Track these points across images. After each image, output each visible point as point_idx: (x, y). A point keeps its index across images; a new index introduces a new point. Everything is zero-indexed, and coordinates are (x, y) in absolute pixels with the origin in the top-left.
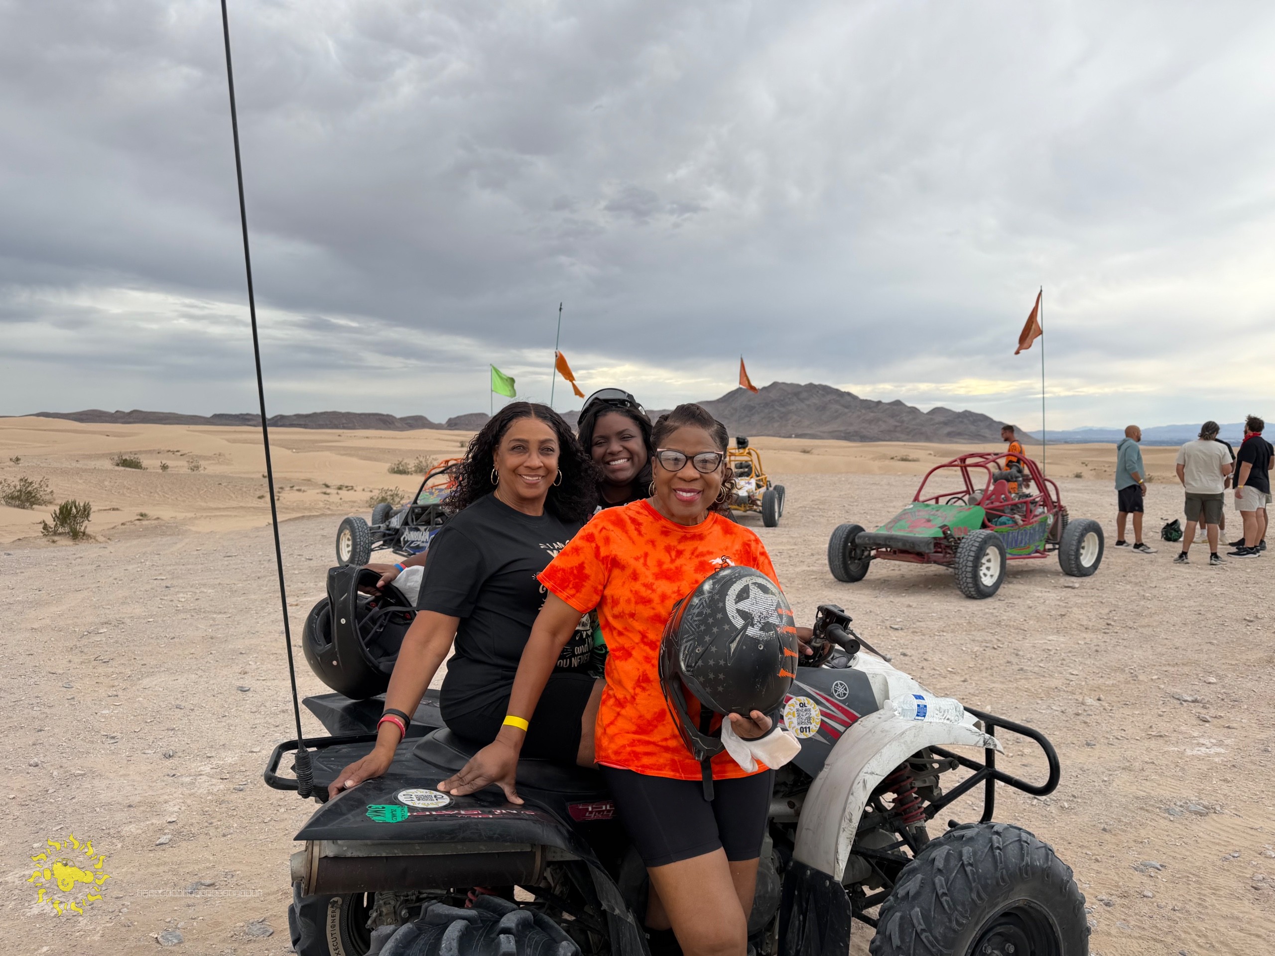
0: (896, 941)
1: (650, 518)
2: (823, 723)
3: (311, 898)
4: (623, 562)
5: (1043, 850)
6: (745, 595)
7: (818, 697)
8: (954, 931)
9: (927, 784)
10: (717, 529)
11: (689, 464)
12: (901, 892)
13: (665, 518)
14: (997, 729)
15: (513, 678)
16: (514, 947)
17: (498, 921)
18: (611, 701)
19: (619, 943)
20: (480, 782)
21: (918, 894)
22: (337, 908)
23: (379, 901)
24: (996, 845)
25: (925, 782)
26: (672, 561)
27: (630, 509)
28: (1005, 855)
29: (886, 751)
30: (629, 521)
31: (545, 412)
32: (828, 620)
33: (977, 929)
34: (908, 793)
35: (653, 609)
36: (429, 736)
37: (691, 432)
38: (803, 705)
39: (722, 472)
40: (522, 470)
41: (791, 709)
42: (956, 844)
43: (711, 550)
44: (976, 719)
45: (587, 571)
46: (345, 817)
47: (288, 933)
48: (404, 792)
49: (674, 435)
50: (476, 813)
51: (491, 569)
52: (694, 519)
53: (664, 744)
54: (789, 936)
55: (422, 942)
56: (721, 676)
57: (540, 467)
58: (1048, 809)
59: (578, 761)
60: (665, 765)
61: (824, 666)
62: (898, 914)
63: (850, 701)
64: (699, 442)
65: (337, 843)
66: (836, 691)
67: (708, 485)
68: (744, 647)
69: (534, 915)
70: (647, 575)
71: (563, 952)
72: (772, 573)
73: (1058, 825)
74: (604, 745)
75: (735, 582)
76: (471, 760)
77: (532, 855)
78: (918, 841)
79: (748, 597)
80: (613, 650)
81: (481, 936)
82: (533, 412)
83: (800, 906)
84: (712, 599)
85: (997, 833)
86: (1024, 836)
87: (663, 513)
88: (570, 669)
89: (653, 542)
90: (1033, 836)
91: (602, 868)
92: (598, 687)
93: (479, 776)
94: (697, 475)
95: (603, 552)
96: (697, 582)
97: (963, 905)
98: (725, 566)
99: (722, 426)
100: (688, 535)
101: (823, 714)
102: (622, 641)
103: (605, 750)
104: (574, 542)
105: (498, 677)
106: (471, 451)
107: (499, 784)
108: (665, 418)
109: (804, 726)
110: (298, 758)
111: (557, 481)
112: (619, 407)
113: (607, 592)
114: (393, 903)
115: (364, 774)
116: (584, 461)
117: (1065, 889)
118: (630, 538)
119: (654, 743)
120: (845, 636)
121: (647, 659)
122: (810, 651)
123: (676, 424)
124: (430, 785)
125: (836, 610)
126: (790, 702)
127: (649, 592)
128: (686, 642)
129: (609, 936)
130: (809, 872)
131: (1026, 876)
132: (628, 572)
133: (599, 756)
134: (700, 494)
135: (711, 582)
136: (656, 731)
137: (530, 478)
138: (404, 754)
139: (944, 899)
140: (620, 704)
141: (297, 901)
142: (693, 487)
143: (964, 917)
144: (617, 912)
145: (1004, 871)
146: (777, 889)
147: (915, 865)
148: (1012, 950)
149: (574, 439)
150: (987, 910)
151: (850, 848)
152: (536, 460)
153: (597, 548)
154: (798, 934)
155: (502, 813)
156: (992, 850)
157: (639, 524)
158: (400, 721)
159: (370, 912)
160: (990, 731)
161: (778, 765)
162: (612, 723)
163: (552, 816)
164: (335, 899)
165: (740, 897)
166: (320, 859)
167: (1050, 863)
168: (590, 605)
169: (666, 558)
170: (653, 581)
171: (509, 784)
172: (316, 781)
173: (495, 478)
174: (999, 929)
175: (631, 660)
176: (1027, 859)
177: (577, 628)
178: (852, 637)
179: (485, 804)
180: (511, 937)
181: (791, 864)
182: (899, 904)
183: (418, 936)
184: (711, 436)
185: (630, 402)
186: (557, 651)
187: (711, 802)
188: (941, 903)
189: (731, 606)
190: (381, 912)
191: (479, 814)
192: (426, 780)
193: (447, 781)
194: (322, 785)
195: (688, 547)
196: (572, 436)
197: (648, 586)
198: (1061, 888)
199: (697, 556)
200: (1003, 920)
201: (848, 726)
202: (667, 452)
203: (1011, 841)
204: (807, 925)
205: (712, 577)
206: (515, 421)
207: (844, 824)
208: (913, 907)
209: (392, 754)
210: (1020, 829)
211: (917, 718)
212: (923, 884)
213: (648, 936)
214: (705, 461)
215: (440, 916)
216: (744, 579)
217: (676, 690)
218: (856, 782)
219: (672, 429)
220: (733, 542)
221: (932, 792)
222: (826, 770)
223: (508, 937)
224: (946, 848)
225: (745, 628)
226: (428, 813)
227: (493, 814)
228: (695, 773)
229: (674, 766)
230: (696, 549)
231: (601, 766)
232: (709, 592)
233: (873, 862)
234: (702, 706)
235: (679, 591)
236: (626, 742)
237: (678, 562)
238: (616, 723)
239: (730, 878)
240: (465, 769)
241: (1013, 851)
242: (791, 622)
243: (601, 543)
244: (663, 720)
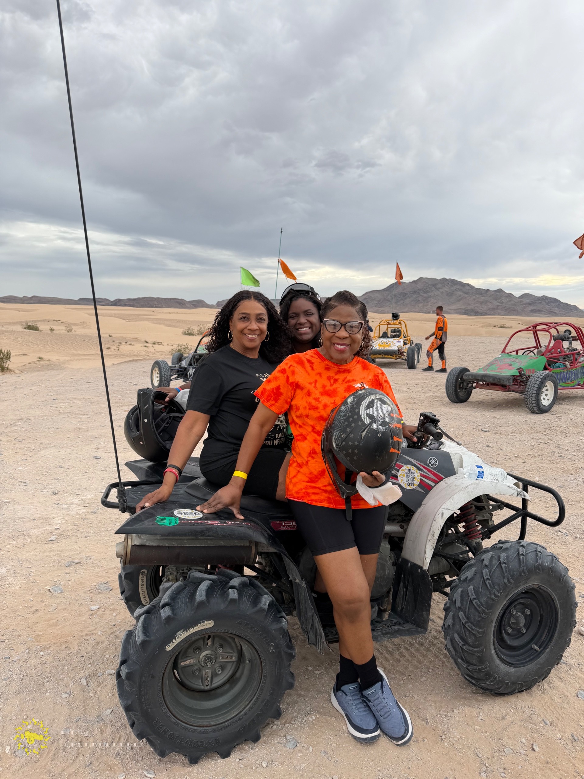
0: (458, 604)
1: (319, 360)
2: (421, 480)
3: (130, 569)
4: (302, 386)
5: (551, 557)
6: (372, 405)
7: (419, 466)
8: (493, 600)
9: (485, 518)
10: (359, 367)
11: (343, 328)
12: (463, 577)
13: (327, 360)
14: (530, 488)
15: (239, 450)
16: (237, 596)
17: (229, 582)
18: (295, 464)
19: (298, 598)
20: (220, 506)
21: (472, 579)
22: (144, 575)
23: (167, 573)
24: (521, 553)
25: (484, 517)
26: (331, 385)
27: (307, 355)
28: (526, 559)
29: (456, 497)
30: (306, 362)
31: (260, 296)
32: (425, 421)
33: (508, 598)
34: (472, 522)
35: (319, 412)
36: (194, 482)
37: (345, 309)
38: (410, 470)
39: (363, 333)
40: (246, 331)
41: (402, 473)
42: (497, 551)
43: (355, 379)
44: (515, 481)
45: (282, 390)
46: (143, 522)
47: (119, 590)
48: (178, 511)
49: (334, 310)
50: (217, 523)
51: (228, 388)
52: (346, 362)
53: (324, 488)
54: (398, 600)
55: (186, 592)
56: (356, 451)
57: (257, 330)
58: (567, 538)
59: (276, 497)
60: (325, 500)
61: (424, 448)
62: (460, 589)
63: (439, 469)
64: (349, 315)
65: (141, 538)
66: (430, 463)
67: (353, 341)
68: (370, 435)
69: (250, 581)
70: (316, 393)
71: (264, 600)
72: (391, 393)
73: (572, 547)
74: (290, 488)
75: (366, 398)
76: (215, 494)
77: (250, 547)
78: (477, 550)
79: (373, 406)
80: (296, 436)
81: (219, 589)
82: (252, 297)
83: (404, 583)
84: (352, 407)
85: (523, 546)
86: (539, 549)
87: (327, 357)
88: (273, 446)
89: (320, 374)
90: (546, 549)
91: (288, 555)
92: (288, 457)
93: (220, 503)
94: (348, 335)
95: (291, 380)
96: (345, 397)
97: (499, 585)
98: (362, 388)
99: (364, 305)
100: (341, 370)
101: (422, 475)
102: (302, 431)
103: (291, 491)
104: (275, 374)
105: (230, 449)
106: (217, 319)
107: (230, 508)
108: (329, 299)
109: (410, 482)
110: (119, 492)
111: (267, 338)
112: (305, 295)
113: (293, 403)
114: (175, 573)
115: (155, 500)
116: (283, 325)
117: (563, 580)
118: (307, 371)
119: (318, 488)
120: (434, 430)
121: (315, 441)
122: (415, 439)
123: (336, 304)
124: (193, 507)
125: (430, 415)
126: (402, 469)
127: (317, 403)
128: (337, 431)
129: (294, 595)
130: (409, 564)
131: (538, 571)
132: (305, 391)
133: (287, 494)
134: (349, 346)
135: (352, 397)
136: (319, 481)
137: (251, 336)
138: (180, 491)
139: (487, 582)
140: (300, 466)
141: (122, 571)
142: (344, 342)
143: (499, 592)
144: (297, 581)
145: (525, 567)
146: (391, 573)
147: (472, 562)
148: (528, 612)
149: (277, 313)
150: (513, 589)
151: (433, 551)
152: (254, 326)
153: (288, 377)
154: (403, 598)
155: (231, 523)
156: (519, 555)
157: (313, 363)
158: (176, 472)
159: (163, 578)
160: (525, 489)
161: (388, 503)
162: (295, 476)
163: (260, 526)
164: (143, 570)
165: (366, 575)
166: (132, 546)
167: (554, 564)
168: (283, 410)
169: (327, 383)
170: (320, 396)
171: (236, 508)
172: (129, 504)
173: (231, 336)
174: (521, 601)
175: (306, 441)
176: (540, 561)
177: (277, 423)
178: (439, 431)
179: (223, 518)
180: (235, 591)
181: (400, 560)
182: (461, 584)
183: (185, 588)
184: (357, 311)
185: (312, 292)
186: (264, 436)
187: (351, 521)
188: (486, 584)
189: (363, 411)
190: (169, 578)
191: (218, 523)
192: (191, 504)
193: (202, 505)
194: (133, 506)
195: (341, 377)
196: (276, 312)
197: (317, 400)
198: (560, 580)
199: (346, 382)
200: (524, 596)
201: (436, 483)
202: (329, 321)
203: (530, 551)
204: (408, 594)
205: (353, 394)
206: (242, 302)
207: (430, 538)
208: (469, 586)
209: (171, 489)
210: (537, 545)
211: (478, 479)
212: (476, 573)
213: (316, 596)
214: (352, 327)
215: (196, 578)
216: (372, 396)
217: (331, 458)
218: (438, 514)
219: (334, 307)
220: (368, 374)
221: (488, 523)
222: (422, 507)
223: (234, 591)
224: (491, 553)
225: (370, 424)
226: (190, 522)
227: (227, 523)
228: (342, 505)
229: (329, 500)
230: (346, 378)
231: (288, 500)
232: (351, 403)
233: (451, 561)
234: (346, 469)
235: (334, 403)
236: (302, 487)
237: (335, 386)
238: (297, 476)
239: (360, 564)
240: (212, 499)
241: (531, 558)
242: (399, 421)
243: (290, 374)
244: (324, 475)
